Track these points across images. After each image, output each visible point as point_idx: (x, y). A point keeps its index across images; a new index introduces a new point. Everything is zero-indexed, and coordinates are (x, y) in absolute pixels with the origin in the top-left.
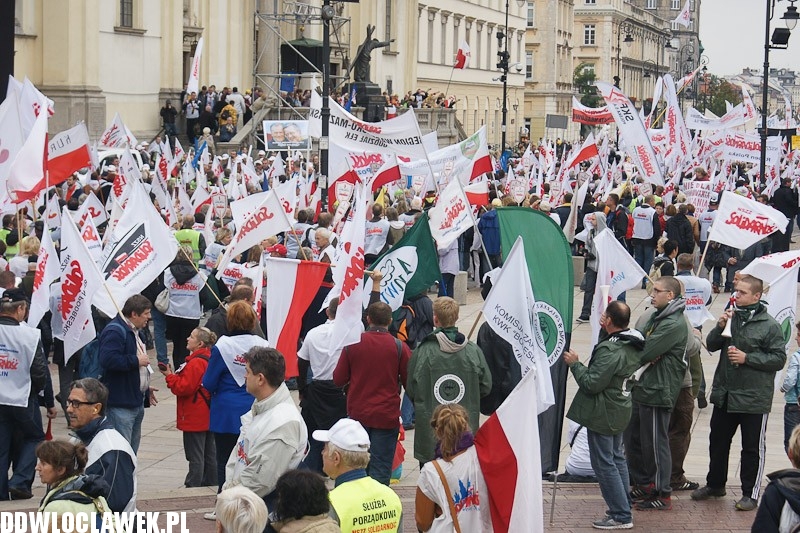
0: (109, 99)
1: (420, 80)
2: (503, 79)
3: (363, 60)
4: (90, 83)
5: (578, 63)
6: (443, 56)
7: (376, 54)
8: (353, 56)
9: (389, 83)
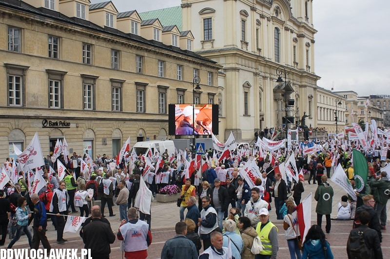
0: (242, 131)
1: (318, 124)
2: (336, 123)
3: (303, 121)
4: (238, 128)
5: (359, 119)
6: (324, 118)
7: (307, 119)
8: (301, 119)
9: (311, 125)
